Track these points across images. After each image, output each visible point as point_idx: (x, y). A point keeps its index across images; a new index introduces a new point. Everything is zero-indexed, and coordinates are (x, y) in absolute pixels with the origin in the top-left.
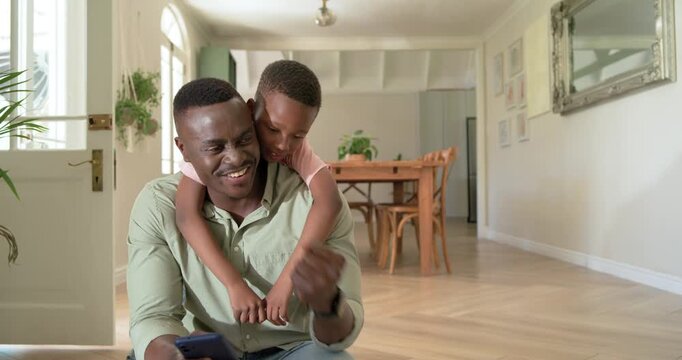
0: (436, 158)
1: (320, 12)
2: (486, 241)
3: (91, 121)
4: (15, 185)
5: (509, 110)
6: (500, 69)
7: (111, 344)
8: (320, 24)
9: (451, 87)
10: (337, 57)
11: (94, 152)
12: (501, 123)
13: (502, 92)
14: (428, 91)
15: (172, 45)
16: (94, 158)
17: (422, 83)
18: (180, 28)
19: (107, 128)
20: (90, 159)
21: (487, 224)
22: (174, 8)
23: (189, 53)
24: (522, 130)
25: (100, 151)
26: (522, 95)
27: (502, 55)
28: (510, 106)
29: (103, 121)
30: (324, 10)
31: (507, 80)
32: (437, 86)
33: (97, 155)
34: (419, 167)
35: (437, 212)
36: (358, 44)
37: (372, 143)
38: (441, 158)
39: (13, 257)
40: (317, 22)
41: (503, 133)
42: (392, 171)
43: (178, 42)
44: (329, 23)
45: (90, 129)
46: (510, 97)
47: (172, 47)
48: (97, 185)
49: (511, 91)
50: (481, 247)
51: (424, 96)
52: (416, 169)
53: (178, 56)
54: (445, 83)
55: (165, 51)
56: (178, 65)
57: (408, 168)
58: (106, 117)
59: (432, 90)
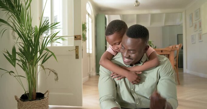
0: (174, 47)
1: (135, 2)
2: (186, 74)
3: (75, 37)
4: (56, 57)
5: (195, 31)
6: (191, 19)
7: (82, 106)
8: (136, 6)
9: (172, 25)
10: (136, 16)
11: (76, 47)
12: (192, 36)
13: (192, 26)
14: (165, 26)
15: (89, 14)
16: (76, 48)
17: (162, 24)
18: (91, 8)
19: (80, 39)
20: (75, 49)
21: (187, 68)
22: (89, 2)
23: (93, 16)
24: (200, 38)
25: (78, 46)
26: (200, 27)
27: (192, 14)
28: (195, 30)
29: (79, 37)
30: (137, 2)
31: (194, 22)
32: (167, 24)
33: (77, 47)
34: (170, 50)
35: (175, 64)
36: (145, 12)
37: (152, 43)
38: (175, 47)
39: (57, 79)
40: (135, 5)
41: (193, 39)
42: (161, 52)
43: (90, 13)
44: (138, 5)
45: (75, 40)
46: (195, 27)
47: (89, 15)
48: (77, 57)
49: (196, 26)
50: (185, 75)
51: (164, 28)
52: (169, 51)
53: (90, 17)
54: (170, 23)
55: (87, 16)
56: (90, 20)
57: (166, 51)
58: (80, 36)
59: (166, 26)
